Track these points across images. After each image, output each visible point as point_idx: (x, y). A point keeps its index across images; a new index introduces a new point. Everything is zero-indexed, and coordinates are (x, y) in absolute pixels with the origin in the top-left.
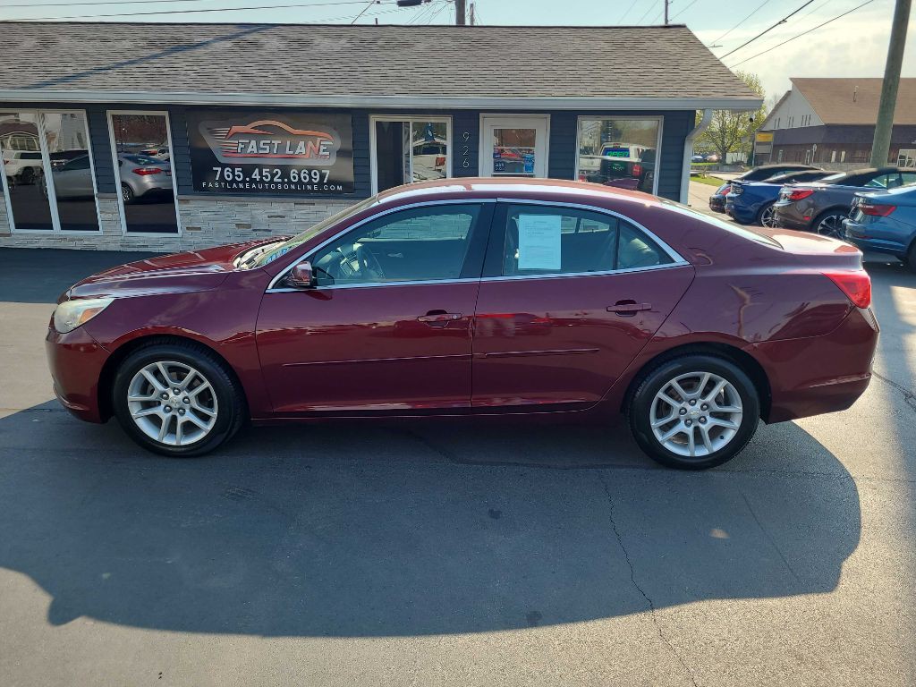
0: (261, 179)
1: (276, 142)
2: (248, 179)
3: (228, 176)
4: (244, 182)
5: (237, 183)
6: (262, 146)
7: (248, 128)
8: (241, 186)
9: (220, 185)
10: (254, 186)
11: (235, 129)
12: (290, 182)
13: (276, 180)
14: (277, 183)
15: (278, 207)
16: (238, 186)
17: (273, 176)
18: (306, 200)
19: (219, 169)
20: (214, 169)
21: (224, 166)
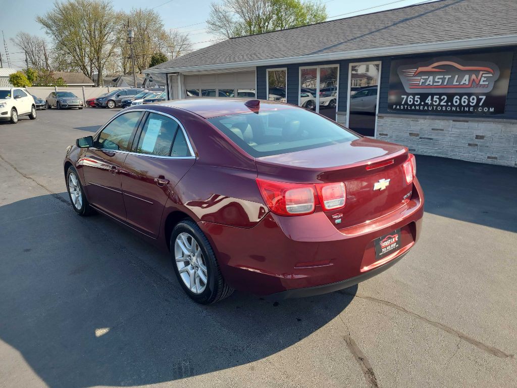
0: (432, 103)
1: (447, 77)
2: (423, 103)
3: (410, 101)
4: (420, 105)
5: (415, 105)
6: (436, 80)
7: (429, 68)
8: (417, 108)
9: (404, 107)
10: (426, 108)
11: (420, 69)
12: (452, 105)
13: (442, 103)
14: (442, 106)
15: (440, 123)
16: (415, 108)
17: (441, 100)
18: (461, 119)
19: (405, 97)
20: (402, 96)
21: (408, 95)
